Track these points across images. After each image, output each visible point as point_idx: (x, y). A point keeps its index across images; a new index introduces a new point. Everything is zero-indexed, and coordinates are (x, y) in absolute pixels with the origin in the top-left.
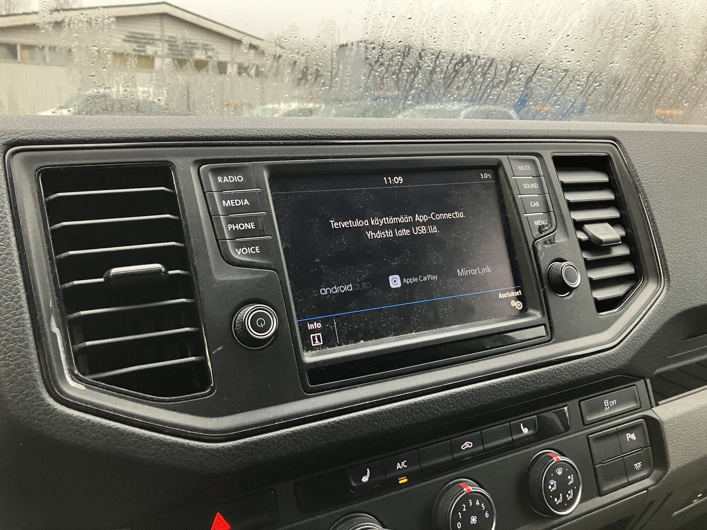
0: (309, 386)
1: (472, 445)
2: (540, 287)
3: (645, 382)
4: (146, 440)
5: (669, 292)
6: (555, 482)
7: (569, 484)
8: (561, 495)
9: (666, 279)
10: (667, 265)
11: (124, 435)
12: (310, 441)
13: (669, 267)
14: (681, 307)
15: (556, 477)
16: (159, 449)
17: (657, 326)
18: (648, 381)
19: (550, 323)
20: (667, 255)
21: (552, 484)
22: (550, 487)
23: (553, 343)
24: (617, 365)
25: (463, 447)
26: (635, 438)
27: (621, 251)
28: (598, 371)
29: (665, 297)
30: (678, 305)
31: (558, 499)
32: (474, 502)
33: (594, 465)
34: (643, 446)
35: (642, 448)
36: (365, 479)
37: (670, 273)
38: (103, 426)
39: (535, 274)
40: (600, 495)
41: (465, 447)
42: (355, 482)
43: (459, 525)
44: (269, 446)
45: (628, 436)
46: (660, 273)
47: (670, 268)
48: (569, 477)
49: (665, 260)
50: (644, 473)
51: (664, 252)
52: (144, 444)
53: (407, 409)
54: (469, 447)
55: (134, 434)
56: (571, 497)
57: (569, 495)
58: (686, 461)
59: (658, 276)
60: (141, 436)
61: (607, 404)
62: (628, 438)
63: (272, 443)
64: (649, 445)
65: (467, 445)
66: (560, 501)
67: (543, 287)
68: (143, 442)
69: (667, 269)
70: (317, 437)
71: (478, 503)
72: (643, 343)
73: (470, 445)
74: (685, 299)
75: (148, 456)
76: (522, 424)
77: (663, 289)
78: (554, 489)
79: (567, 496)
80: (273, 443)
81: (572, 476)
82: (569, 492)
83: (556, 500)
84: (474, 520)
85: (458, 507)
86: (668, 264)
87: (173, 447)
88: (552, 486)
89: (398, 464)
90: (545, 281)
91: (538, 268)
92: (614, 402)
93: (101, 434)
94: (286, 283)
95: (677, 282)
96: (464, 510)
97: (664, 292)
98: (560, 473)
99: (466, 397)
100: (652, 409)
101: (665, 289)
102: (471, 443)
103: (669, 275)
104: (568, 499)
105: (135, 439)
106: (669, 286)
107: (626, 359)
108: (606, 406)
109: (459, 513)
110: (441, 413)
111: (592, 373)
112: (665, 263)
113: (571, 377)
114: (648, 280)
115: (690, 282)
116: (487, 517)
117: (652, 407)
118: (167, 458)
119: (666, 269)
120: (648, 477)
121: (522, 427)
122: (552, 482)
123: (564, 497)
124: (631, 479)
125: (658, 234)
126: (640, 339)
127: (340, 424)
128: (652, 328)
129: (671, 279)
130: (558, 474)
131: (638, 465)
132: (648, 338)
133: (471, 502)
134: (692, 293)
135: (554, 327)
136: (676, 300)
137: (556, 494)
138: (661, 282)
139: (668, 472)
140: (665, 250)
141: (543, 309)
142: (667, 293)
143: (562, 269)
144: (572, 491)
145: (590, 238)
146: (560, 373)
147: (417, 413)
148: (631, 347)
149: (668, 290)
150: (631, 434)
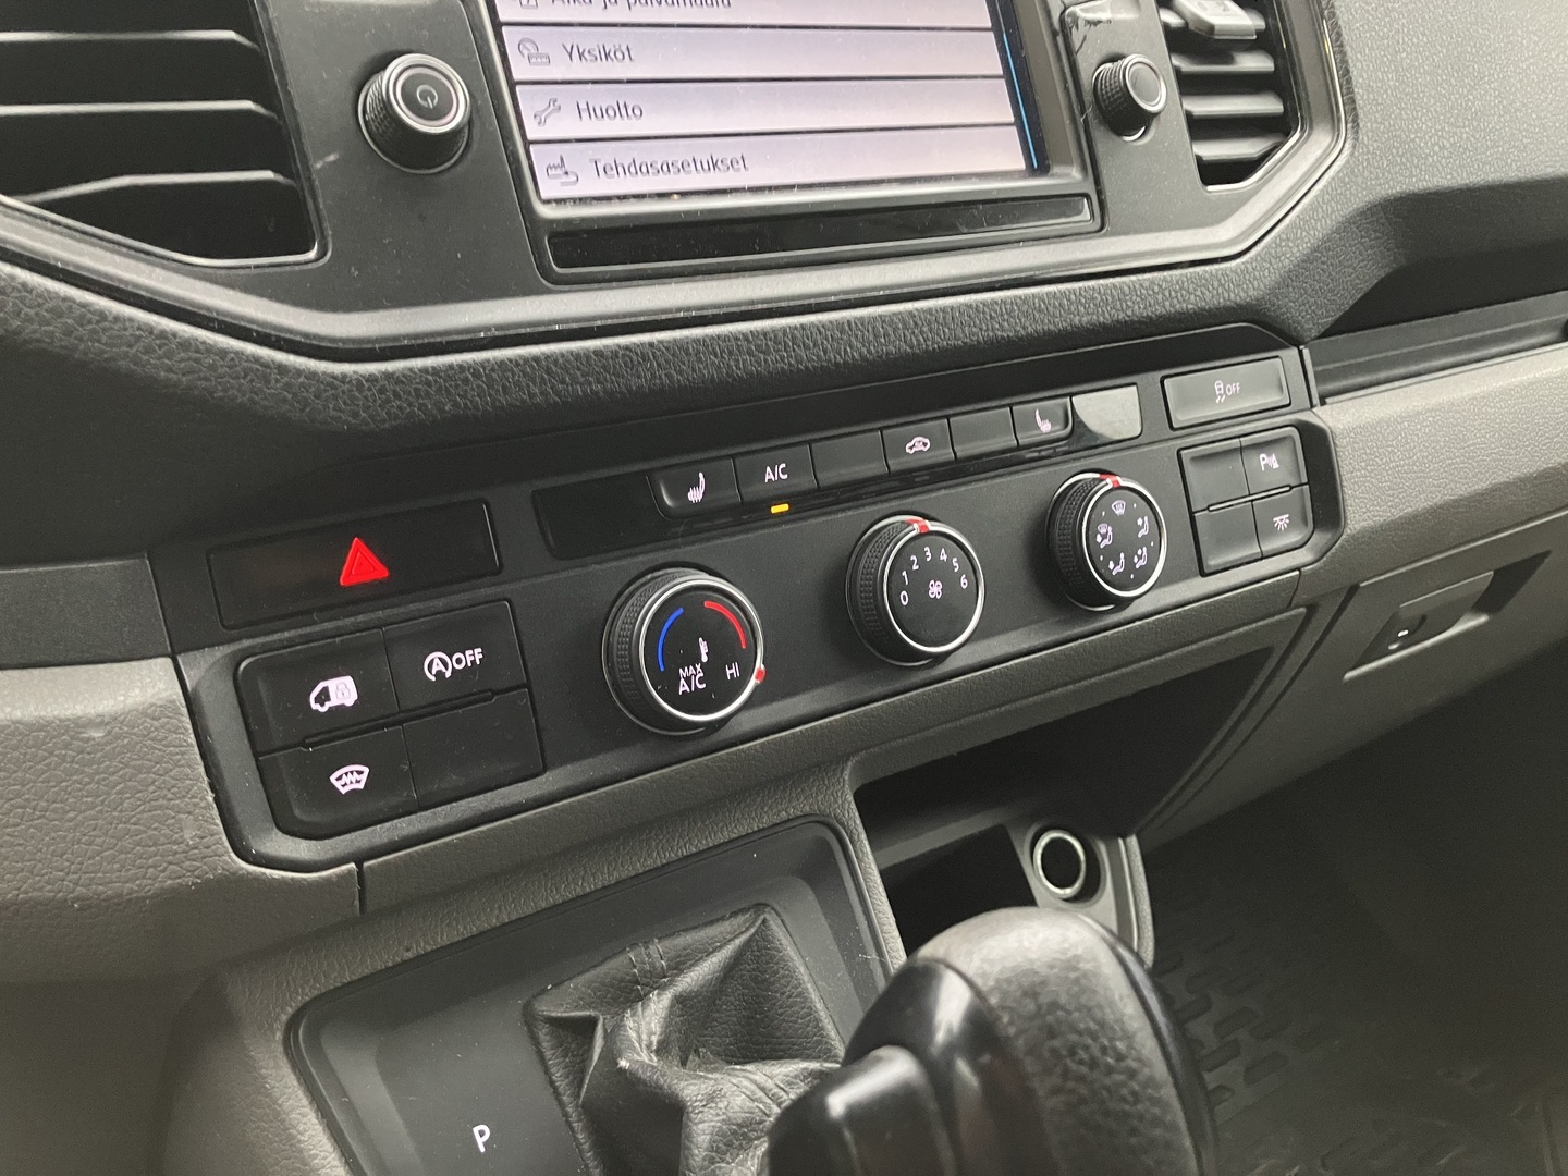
0: (554, 270)
1: (928, 446)
2: (1077, 112)
3: (1301, 353)
4: (166, 338)
5: (1356, 154)
6: (1110, 529)
7: (1140, 536)
8: (1122, 555)
9: (1349, 126)
10: (1353, 92)
11: (106, 321)
12: (563, 382)
13: (1358, 97)
14: (1378, 188)
15: (1112, 519)
16: (197, 361)
17: (1329, 222)
18: (1306, 352)
19: (1099, 193)
20: (1354, 73)
21: (1103, 531)
22: (1099, 539)
23: (1105, 235)
24: (1242, 294)
25: (911, 448)
26: (1276, 466)
27: (1254, 63)
28: (1204, 304)
29: (1348, 162)
30: (1373, 182)
31: (1117, 564)
32: (935, 555)
33: (1191, 514)
34: (1292, 484)
35: (1291, 488)
36: (695, 495)
37: (1360, 112)
38: (50, 295)
39: (1065, 81)
40: (1204, 574)
41: (914, 449)
42: (671, 495)
43: (904, 598)
44: (466, 381)
45: (1264, 459)
46: (1340, 111)
47: (1359, 102)
48: (1140, 522)
49: (1349, 81)
50: (1294, 538)
51: (1347, 62)
52: (160, 347)
53: (784, 336)
54: (922, 451)
55: (131, 320)
56: (1142, 563)
57: (1140, 557)
58: (1379, 516)
59: (1333, 121)
60: (152, 328)
61: (1220, 389)
62: (1263, 463)
63: (473, 375)
64: (1305, 480)
65: (918, 444)
66: (1119, 569)
67: (1083, 111)
68: (158, 342)
69: (1353, 101)
70: (579, 373)
71: (944, 557)
72: (1298, 254)
73: (925, 444)
74: (1389, 172)
75: (171, 375)
76: (1037, 412)
77: (1343, 147)
78: (1107, 542)
79: (1136, 559)
80: (476, 375)
81: (1146, 519)
82: (1139, 552)
83: (1111, 565)
84: (935, 590)
85: (901, 560)
86: (1356, 90)
87: (232, 359)
88: (1104, 537)
89: (768, 469)
90: (1088, 98)
91: (1072, 71)
92: (1234, 388)
93: (46, 311)
94: (484, 27)
95: (1373, 132)
96: (915, 567)
97: (1346, 152)
98: (1120, 511)
99: (916, 324)
100: (1314, 410)
101: (1347, 145)
102: (927, 441)
103: (1356, 116)
104: (1137, 567)
105: (137, 333)
106: (1356, 139)
107: (1262, 286)
108: (1218, 393)
109: (904, 573)
110: (860, 353)
111: (1190, 306)
112: (1349, 89)
113: (1145, 308)
114: (1311, 128)
115: (1400, 136)
116: (964, 587)
117: (1312, 406)
118: (220, 383)
119: (1351, 101)
120: (1301, 546)
121: (1038, 417)
122: (1103, 529)
123: (1130, 564)
124: (1267, 547)
125: (1337, 23)
126: (1291, 244)
127: (631, 351)
128: (1319, 224)
129: (1361, 125)
130: (1117, 512)
131: (1281, 521)
132: (1309, 245)
133: (928, 554)
134: (1404, 160)
135: (1108, 201)
136: (1371, 173)
137: (1112, 553)
138: (1339, 130)
139: (1343, 537)
140: (1350, 61)
141: (1083, 161)
142: (1352, 154)
143: (1125, 68)
144: (1145, 549)
145: (1187, 24)
146: (1122, 297)
147: (806, 347)
148: (1273, 260)
149: (1354, 147)
150: (1269, 455)
